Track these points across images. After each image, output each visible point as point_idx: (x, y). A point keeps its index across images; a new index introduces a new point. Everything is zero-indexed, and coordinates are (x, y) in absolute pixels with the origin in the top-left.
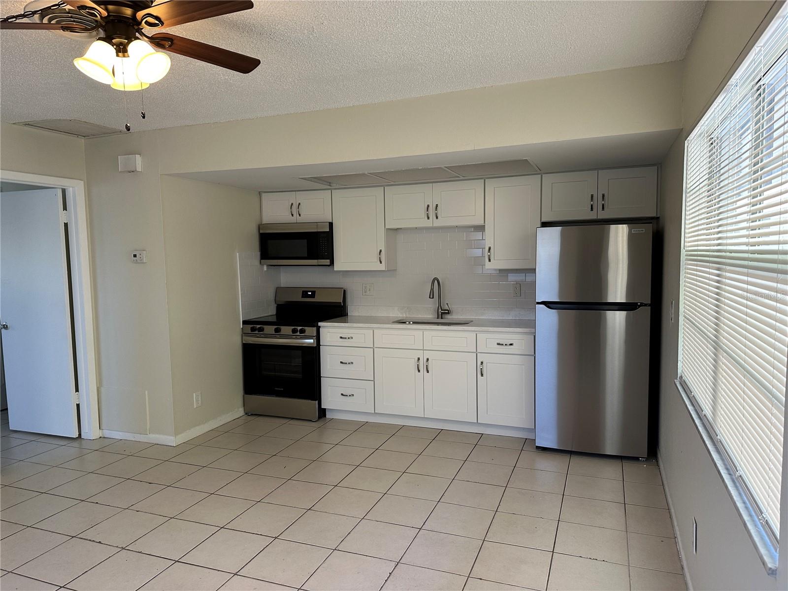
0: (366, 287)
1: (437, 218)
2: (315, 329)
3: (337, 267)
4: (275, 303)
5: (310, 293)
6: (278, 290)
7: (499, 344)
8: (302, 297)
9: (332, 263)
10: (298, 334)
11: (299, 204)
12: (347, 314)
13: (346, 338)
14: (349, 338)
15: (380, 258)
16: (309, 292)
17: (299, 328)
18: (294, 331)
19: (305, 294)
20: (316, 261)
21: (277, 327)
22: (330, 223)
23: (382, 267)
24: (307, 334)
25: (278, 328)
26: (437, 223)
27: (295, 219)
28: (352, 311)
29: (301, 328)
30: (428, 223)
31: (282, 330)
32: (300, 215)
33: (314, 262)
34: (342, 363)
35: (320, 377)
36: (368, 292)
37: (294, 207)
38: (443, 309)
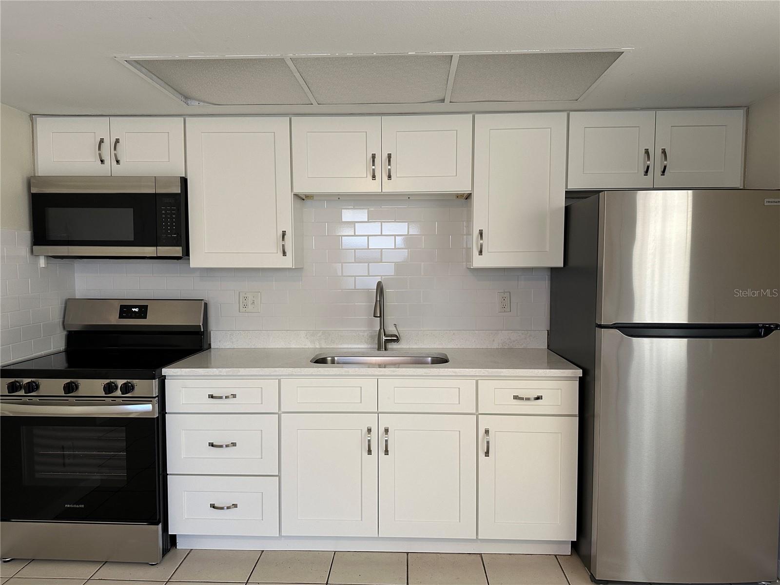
0: (246, 298)
1: (389, 177)
2: (155, 383)
3: (197, 259)
4: (64, 328)
5: (137, 310)
6: (70, 305)
7: (516, 397)
8: (121, 317)
9: (187, 252)
10: (118, 393)
11: (117, 141)
12: (210, 345)
13: (221, 398)
14: (227, 397)
15: (283, 246)
16: (135, 307)
17: (120, 382)
18: (109, 389)
19: (125, 311)
20: (154, 248)
21: (68, 381)
22: (181, 178)
23: (288, 262)
24: (137, 392)
25: (71, 382)
26: (390, 187)
27: (109, 168)
28: (219, 340)
29: (124, 381)
30: (373, 187)
31: (80, 387)
32: (118, 162)
33: (149, 251)
34: (212, 445)
35: (165, 476)
36: (250, 307)
37: (106, 146)
38: (387, 333)
